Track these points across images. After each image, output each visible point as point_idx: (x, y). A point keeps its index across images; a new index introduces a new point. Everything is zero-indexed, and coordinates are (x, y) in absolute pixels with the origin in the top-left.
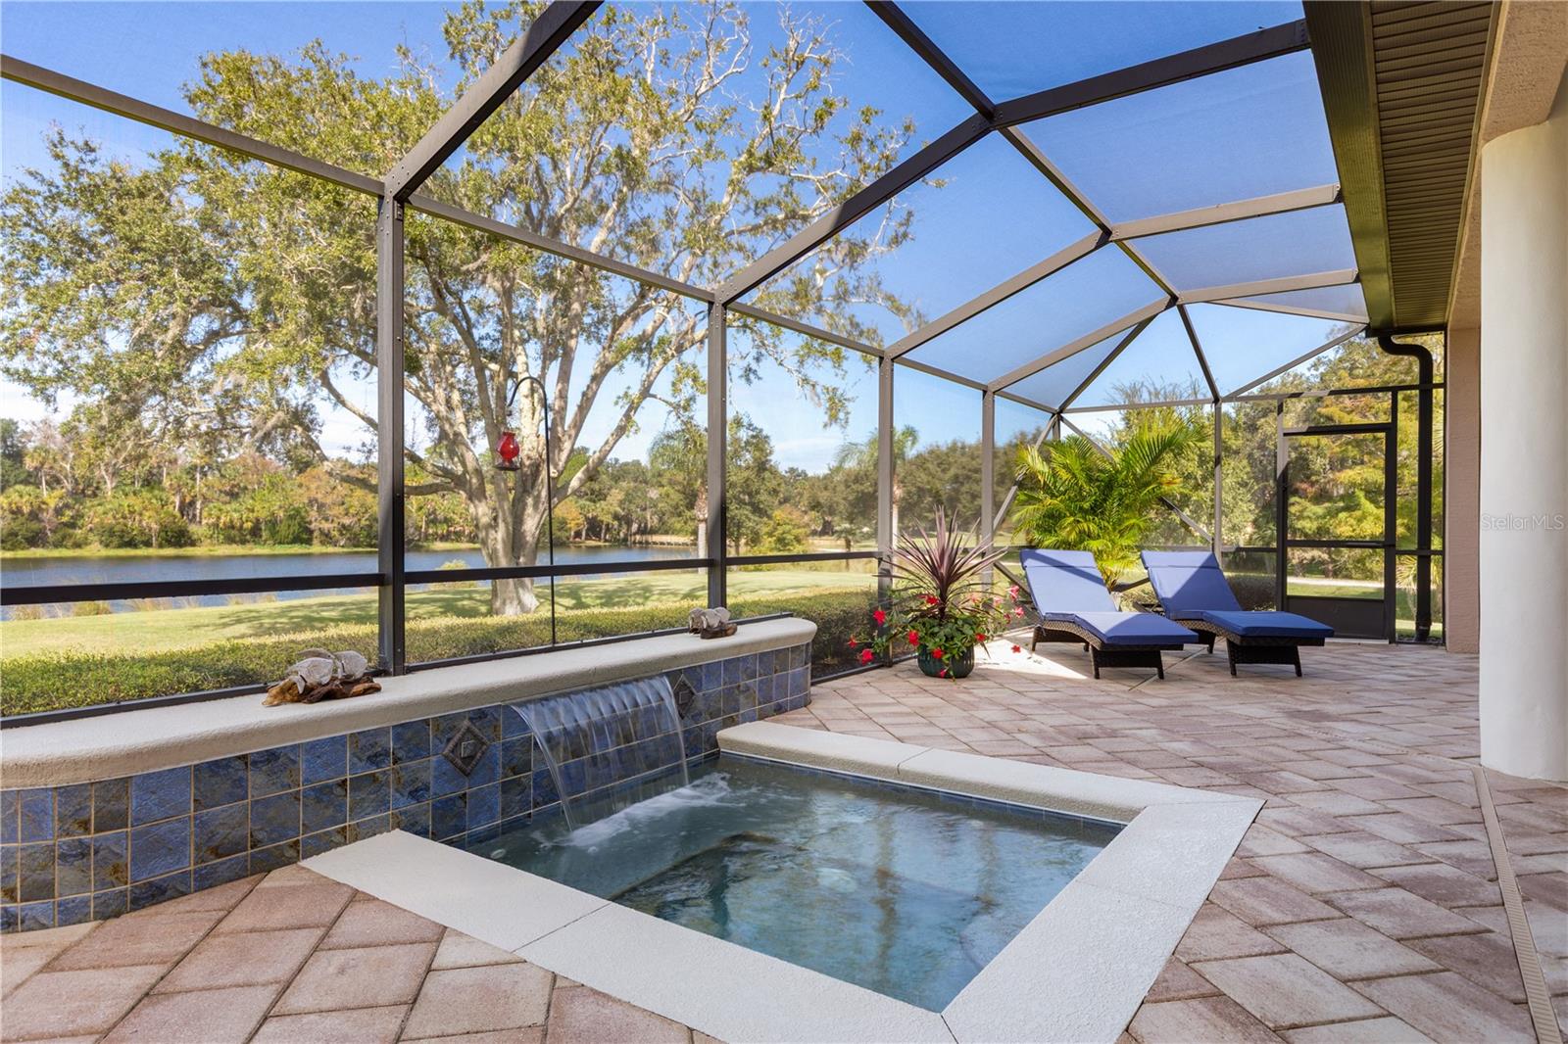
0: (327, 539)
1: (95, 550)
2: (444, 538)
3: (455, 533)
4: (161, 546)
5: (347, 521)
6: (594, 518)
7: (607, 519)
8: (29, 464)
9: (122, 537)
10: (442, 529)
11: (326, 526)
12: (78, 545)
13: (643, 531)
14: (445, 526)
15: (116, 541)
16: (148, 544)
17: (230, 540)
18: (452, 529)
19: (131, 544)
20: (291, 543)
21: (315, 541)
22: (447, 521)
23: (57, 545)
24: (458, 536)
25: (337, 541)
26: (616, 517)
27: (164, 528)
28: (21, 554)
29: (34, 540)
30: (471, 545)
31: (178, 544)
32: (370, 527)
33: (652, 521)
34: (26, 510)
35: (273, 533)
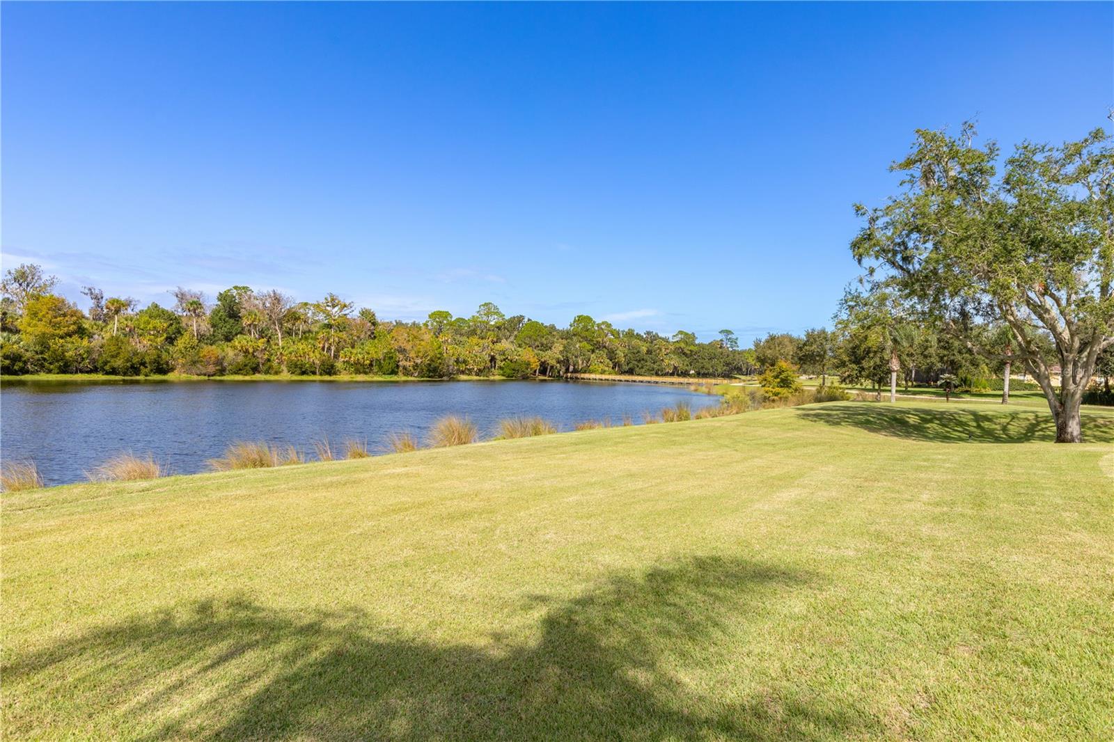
0: (407, 372)
1: (285, 376)
2: (463, 372)
3: (468, 370)
4: (321, 374)
5: (419, 361)
6: (545, 361)
7: (553, 362)
8: (245, 322)
9: (301, 368)
10: (462, 367)
11: (407, 364)
12: (277, 373)
13: (575, 371)
14: (464, 365)
15: (298, 371)
16: (314, 373)
17: (358, 372)
18: (468, 367)
19: (303, 373)
20: (388, 374)
21: (400, 373)
22: (465, 362)
23: (267, 372)
24: (470, 372)
25: (413, 373)
26: (559, 362)
27: (323, 363)
28: (247, 378)
29: (255, 370)
30: (478, 378)
31: (330, 374)
32: (430, 365)
33: (581, 364)
34: (251, 350)
35: (380, 367)
